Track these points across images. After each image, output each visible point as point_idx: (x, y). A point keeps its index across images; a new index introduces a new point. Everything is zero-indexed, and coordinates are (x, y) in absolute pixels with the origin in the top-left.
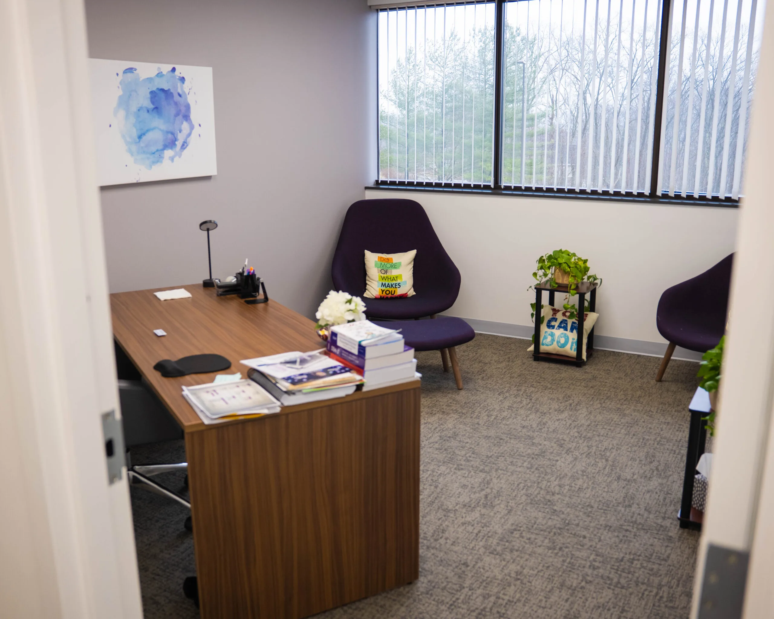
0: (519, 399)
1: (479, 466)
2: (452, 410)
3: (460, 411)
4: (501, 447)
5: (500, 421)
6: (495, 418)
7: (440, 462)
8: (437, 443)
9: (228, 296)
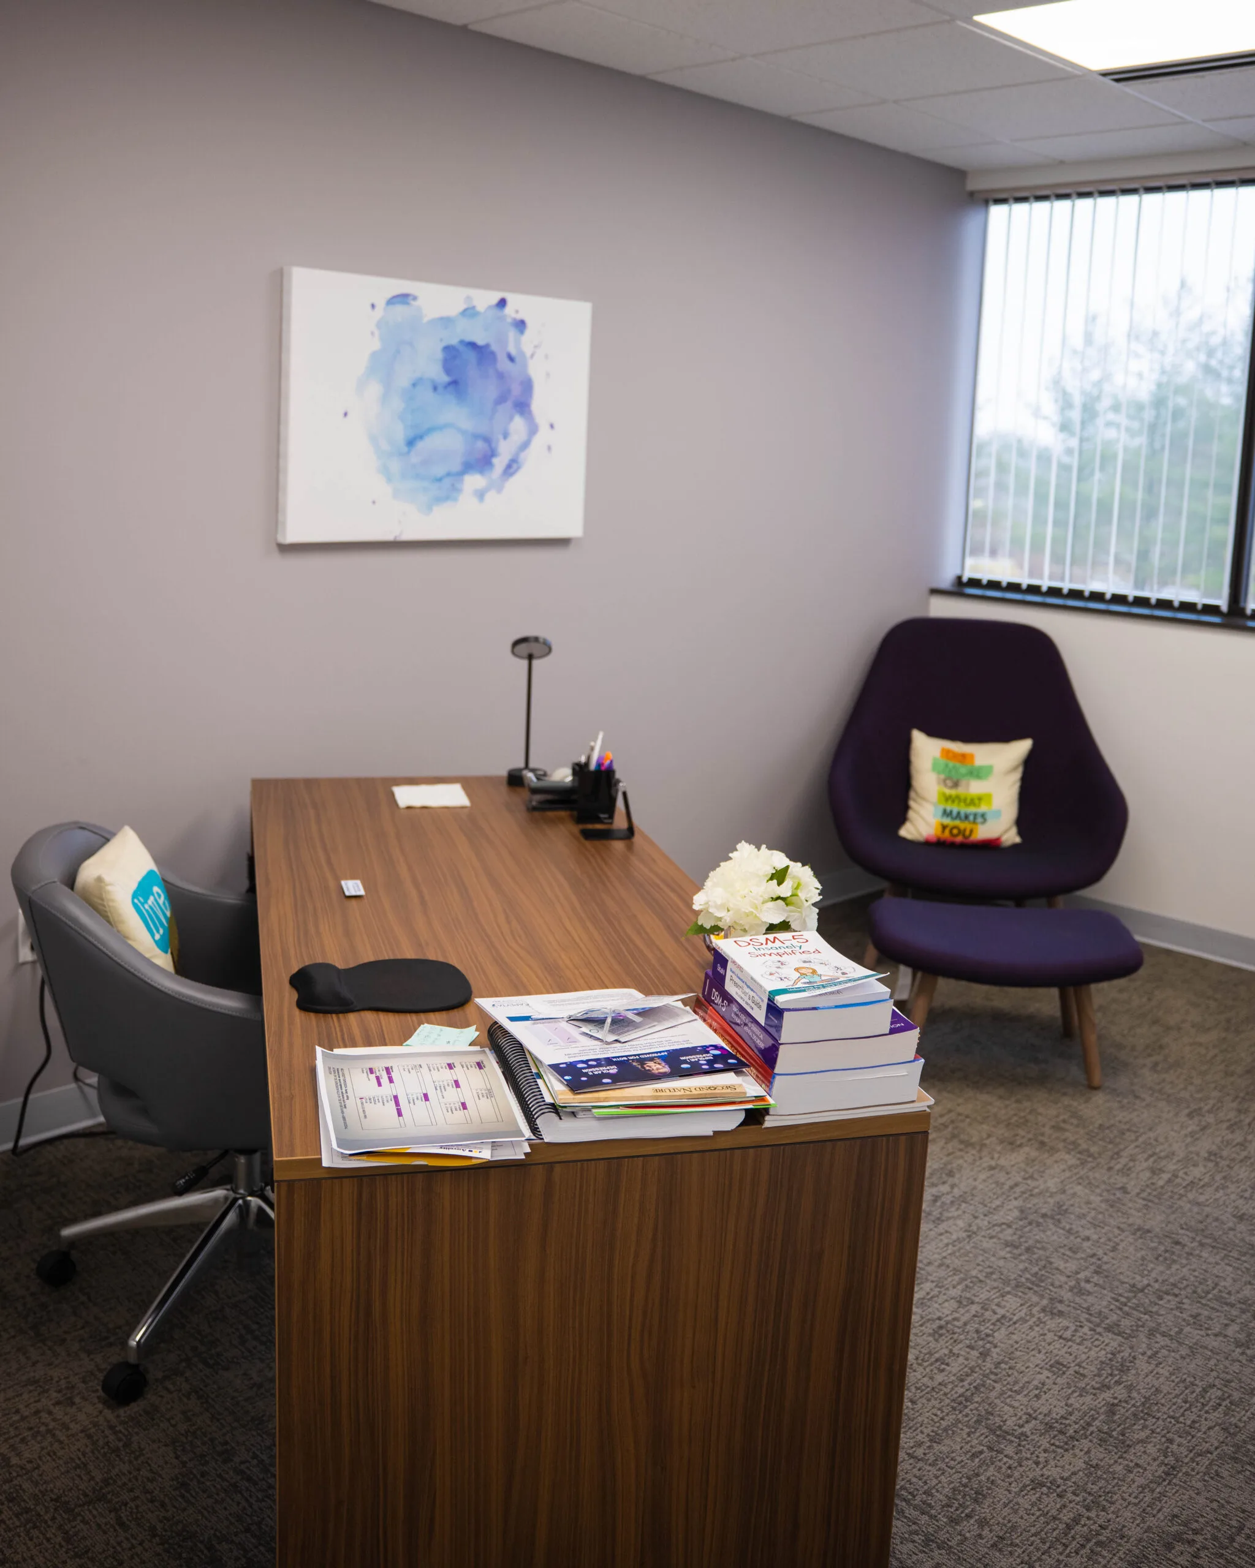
0: (1238, 1137)
1: (1106, 1311)
2: (1064, 1140)
3: (1084, 1146)
4: (1175, 1267)
5: (1182, 1192)
6: (1169, 1181)
7: (1006, 1282)
8: (1009, 1226)
9: (550, 814)
